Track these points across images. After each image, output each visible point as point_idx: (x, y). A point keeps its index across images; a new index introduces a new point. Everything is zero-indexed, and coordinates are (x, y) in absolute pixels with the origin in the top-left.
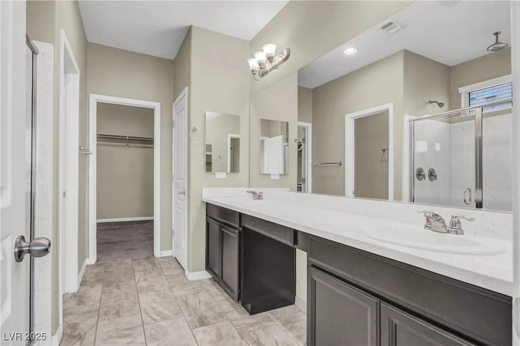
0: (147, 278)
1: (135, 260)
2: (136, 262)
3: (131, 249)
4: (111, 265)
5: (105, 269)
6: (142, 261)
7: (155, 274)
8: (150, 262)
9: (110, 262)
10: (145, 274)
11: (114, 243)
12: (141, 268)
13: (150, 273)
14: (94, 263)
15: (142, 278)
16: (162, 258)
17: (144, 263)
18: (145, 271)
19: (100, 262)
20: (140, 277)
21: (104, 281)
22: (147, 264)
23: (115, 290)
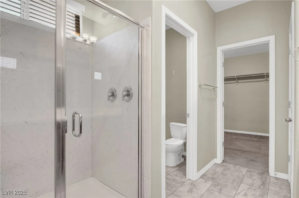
0: (248, 193)
1: (250, 171)
2: (249, 173)
3: (253, 160)
4: (229, 169)
5: (223, 171)
6: (255, 174)
7: (258, 193)
8: (261, 179)
9: (231, 166)
10: (248, 189)
11: (244, 152)
12: (250, 181)
13: (254, 190)
14: (220, 163)
15: (243, 192)
16: (276, 178)
17: (256, 177)
18: (251, 185)
19: (224, 164)
20: (243, 190)
21: (216, 181)
22: (257, 179)
23: (216, 193)
